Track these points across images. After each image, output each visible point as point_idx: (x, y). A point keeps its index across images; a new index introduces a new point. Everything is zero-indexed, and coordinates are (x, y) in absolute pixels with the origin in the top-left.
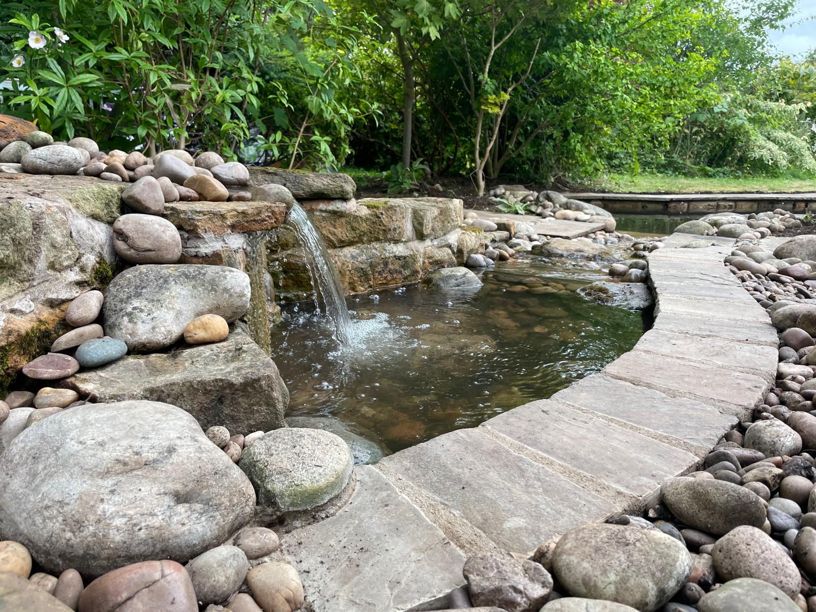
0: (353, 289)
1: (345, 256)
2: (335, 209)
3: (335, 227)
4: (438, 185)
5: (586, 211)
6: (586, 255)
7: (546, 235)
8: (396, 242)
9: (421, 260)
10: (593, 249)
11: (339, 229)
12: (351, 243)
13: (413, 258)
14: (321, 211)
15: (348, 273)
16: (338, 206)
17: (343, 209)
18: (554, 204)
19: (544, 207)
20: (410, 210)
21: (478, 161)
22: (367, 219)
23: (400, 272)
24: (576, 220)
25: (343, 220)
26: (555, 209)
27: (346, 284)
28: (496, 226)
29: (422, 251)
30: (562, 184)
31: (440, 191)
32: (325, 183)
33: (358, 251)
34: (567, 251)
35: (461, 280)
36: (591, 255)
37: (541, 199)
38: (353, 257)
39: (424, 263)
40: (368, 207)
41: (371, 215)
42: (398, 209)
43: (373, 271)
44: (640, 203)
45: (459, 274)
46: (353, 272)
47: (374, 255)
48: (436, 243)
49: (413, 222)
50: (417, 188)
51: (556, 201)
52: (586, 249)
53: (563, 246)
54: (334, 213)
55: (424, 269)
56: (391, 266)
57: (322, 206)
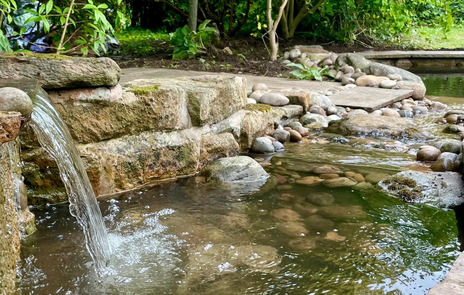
0: (121, 187)
1: (110, 150)
2: (98, 98)
3: (98, 118)
4: (227, 48)
5: (392, 76)
6: (391, 132)
7: (345, 107)
8: (169, 130)
9: (198, 149)
10: (398, 125)
11: (103, 120)
12: (116, 135)
13: (189, 147)
14: (81, 101)
15: (113, 169)
16: (101, 94)
17: (106, 98)
18: (355, 68)
19: (344, 72)
20: (184, 94)
21: (271, 21)
22: (135, 107)
23: (175, 164)
24: (380, 87)
25: (107, 110)
26: (357, 75)
27: (112, 181)
28: (288, 100)
29: (199, 138)
30: (365, 42)
31: (229, 55)
32: (85, 70)
33: (125, 144)
34: (369, 127)
35: (242, 172)
36: (396, 132)
37: (341, 63)
38: (119, 151)
39: (201, 152)
40: (136, 93)
41: (140, 103)
42: (170, 94)
43: (143, 165)
44: (454, 61)
45: (241, 165)
46: (119, 167)
47: (144, 148)
48: (215, 128)
49: (188, 107)
50: (205, 52)
51: (357, 65)
52: (390, 124)
53: (364, 122)
54: (97, 102)
55: (202, 159)
56: (163, 158)
57: (82, 95)
